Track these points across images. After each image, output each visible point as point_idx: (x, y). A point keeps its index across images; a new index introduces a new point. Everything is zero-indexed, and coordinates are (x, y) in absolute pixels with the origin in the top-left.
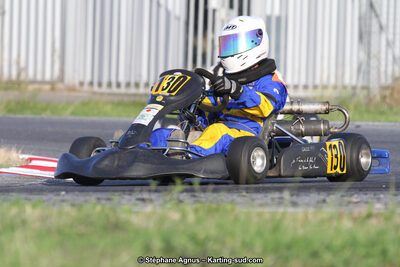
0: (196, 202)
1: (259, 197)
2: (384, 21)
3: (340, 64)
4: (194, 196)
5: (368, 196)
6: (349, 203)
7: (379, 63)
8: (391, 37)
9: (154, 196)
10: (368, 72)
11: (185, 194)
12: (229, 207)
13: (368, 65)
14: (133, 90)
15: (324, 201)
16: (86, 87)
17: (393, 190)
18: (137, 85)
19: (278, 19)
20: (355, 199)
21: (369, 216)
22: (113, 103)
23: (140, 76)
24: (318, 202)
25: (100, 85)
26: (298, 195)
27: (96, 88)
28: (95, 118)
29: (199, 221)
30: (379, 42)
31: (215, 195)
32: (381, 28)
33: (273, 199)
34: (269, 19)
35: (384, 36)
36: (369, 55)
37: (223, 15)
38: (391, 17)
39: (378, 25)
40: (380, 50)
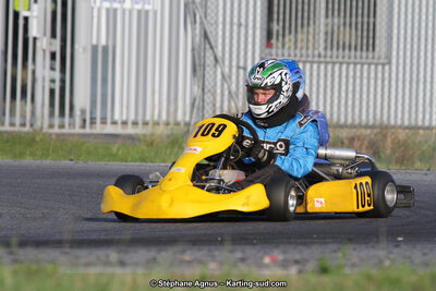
0: (15, 261)
1: (83, 254)
2: (219, 54)
3: (172, 99)
4: (11, 253)
6: (182, 262)
7: (215, 99)
10: (203, 107)
12: (50, 268)
13: (203, 100)
15: (155, 259)
17: (228, 247)
19: (105, 49)
20: (187, 257)
24: (148, 261)
30: (214, 76)
32: (216, 60)
34: (95, 49)
35: (219, 70)
36: (203, 90)
37: (45, 44)
38: (227, 48)
39: (212, 58)
40: (215, 85)
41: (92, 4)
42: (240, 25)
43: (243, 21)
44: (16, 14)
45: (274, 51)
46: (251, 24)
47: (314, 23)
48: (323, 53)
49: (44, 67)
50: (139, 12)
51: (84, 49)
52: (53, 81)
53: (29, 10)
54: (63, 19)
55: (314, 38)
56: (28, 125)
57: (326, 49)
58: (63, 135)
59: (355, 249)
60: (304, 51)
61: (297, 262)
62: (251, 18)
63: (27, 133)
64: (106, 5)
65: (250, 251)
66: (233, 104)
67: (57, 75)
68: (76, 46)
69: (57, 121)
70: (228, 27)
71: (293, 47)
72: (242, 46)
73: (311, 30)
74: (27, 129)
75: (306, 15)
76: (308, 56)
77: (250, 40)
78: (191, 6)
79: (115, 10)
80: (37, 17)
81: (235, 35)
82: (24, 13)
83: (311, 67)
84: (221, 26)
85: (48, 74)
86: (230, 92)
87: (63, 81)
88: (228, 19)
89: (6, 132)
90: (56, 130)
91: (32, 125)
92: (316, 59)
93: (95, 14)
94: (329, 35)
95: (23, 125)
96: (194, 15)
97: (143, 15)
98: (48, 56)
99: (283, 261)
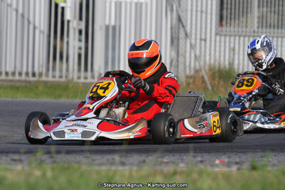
0: (55, 162)
1: (98, 158)
2: (188, 31)
4: (52, 157)
5: (175, 157)
6: (162, 163)
7: (185, 60)
8: (193, 41)
9: (23, 157)
10: (178, 66)
11: (46, 156)
12: (76, 166)
13: (178, 61)
14: (10, 77)
17: (192, 154)
18: (14, 74)
20: (166, 159)
21: (175, 173)
24: (140, 162)
26: (126, 157)
29: (55, 178)
30: (185, 45)
31: (68, 156)
32: (186, 34)
33: (108, 160)
34: (107, 27)
35: (188, 42)
36: (178, 54)
37: (75, 25)
38: (194, 27)
39: (184, 34)
40: (186, 50)
42: (202, 12)
43: (204, 9)
44: (57, 5)
45: (224, 29)
46: (209, 11)
47: (251, 11)
48: (256, 30)
49: (74, 39)
50: (136, 4)
51: (101, 28)
52: (80, 48)
53: (65, 2)
54: (87, 9)
56: (64, 76)
57: (258, 27)
58: (87, 83)
59: (275, 156)
60: (244, 29)
61: (237, 163)
62: (209, 7)
63: (63, 82)
65: (206, 156)
66: (197, 64)
67: (83, 44)
68: (96, 26)
69: (82, 74)
70: (194, 13)
71: (237, 26)
72: (204, 25)
73: (249, 15)
74: (63, 79)
75: (245, 5)
76: (246, 32)
77: (209, 21)
79: (121, 3)
80: (70, 7)
81: (199, 18)
82: (61, 5)
83: (249, 40)
84: (189, 13)
85: (77, 44)
86: (195, 56)
87: (87, 48)
88: (194, 8)
89: (50, 82)
90: (82, 80)
91: (66, 77)
92: (252, 34)
93: (108, 5)
94: (261, 18)
95: (61, 77)
96: (172, 6)
97: (139, 5)
98: (77, 32)
99: (228, 162)
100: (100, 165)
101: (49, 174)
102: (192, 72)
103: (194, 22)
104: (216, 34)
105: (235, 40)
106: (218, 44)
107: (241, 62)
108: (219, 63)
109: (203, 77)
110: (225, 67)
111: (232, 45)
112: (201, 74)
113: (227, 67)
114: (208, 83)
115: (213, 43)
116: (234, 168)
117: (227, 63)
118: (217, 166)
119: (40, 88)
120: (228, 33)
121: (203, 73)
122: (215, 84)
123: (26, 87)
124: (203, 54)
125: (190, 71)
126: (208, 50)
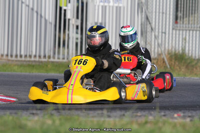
0: (60, 115)
1: (91, 112)
2: (153, 26)
5: (146, 113)
6: (136, 116)
7: (151, 47)
8: (157, 34)
9: (39, 112)
11: (54, 111)
12: (76, 117)
14: (28, 59)
15: (124, 115)
16: (4, 57)
17: (158, 110)
18: (30, 56)
19: (101, 24)
20: (139, 114)
21: (146, 123)
22: (18, 65)
23: (32, 52)
24: (121, 116)
25: (12, 56)
26: (111, 112)
27: (9, 58)
28: (10, 73)
29: (61, 125)
30: (151, 37)
31: (69, 112)
32: (152, 29)
33: (98, 114)
35: (153, 34)
36: (146, 43)
37: (74, 22)
38: (157, 24)
39: (150, 28)
40: (152, 40)
41: (95, 4)
42: (163, 13)
43: (164, 11)
44: (61, 8)
45: (178, 25)
46: (168, 13)
47: (197, 12)
49: (73, 32)
50: (117, 7)
51: (91, 24)
52: (77, 39)
53: (67, 6)
54: (82, 11)
55: (197, 19)
56: (66, 58)
60: (193, 26)
61: (189, 117)
62: (168, 10)
63: (65, 62)
64: (102, 4)
65: (167, 112)
66: (160, 49)
67: (79, 36)
68: (88, 23)
70: (157, 14)
71: (187, 23)
72: (164, 23)
73: (196, 15)
74: (65, 60)
75: (194, 8)
76: (194, 27)
77: (168, 20)
78: (140, 4)
79: (106, 7)
80: (70, 10)
81: (161, 17)
82: (64, 8)
83: (196, 33)
84: (154, 14)
85: (75, 35)
86: (158, 44)
87: (82, 39)
88: (158, 10)
89: (57, 62)
91: (67, 59)
92: (198, 29)
93: (97, 8)
95: (64, 59)
96: (142, 8)
97: (118, 9)
98: (75, 27)
99: (184, 116)
100: (93, 117)
101: (57, 122)
102: (156, 56)
103: (157, 20)
104: (173, 29)
105: (186, 33)
106: (174, 36)
107: (191, 48)
108: (175, 49)
109: (163, 59)
110: (179, 52)
111: (184, 36)
112: (162, 57)
113: (181, 52)
114: (167, 63)
115: (171, 35)
116: (188, 120)
117: (180, 49)
118: (176, 118)
119: (49, 66)
120: (181, 28)
121: (164, 56)
122: (172, 64)
123: (39, 65)
124: (163, 43)
125: (155, 55)
126: (167, 40)
